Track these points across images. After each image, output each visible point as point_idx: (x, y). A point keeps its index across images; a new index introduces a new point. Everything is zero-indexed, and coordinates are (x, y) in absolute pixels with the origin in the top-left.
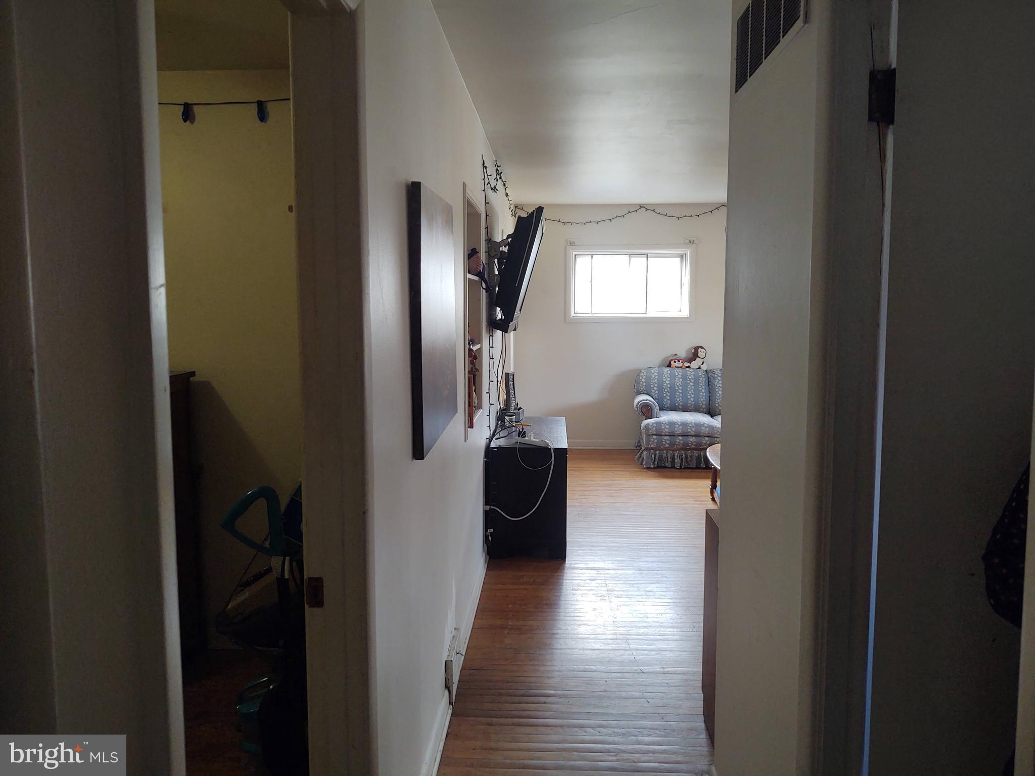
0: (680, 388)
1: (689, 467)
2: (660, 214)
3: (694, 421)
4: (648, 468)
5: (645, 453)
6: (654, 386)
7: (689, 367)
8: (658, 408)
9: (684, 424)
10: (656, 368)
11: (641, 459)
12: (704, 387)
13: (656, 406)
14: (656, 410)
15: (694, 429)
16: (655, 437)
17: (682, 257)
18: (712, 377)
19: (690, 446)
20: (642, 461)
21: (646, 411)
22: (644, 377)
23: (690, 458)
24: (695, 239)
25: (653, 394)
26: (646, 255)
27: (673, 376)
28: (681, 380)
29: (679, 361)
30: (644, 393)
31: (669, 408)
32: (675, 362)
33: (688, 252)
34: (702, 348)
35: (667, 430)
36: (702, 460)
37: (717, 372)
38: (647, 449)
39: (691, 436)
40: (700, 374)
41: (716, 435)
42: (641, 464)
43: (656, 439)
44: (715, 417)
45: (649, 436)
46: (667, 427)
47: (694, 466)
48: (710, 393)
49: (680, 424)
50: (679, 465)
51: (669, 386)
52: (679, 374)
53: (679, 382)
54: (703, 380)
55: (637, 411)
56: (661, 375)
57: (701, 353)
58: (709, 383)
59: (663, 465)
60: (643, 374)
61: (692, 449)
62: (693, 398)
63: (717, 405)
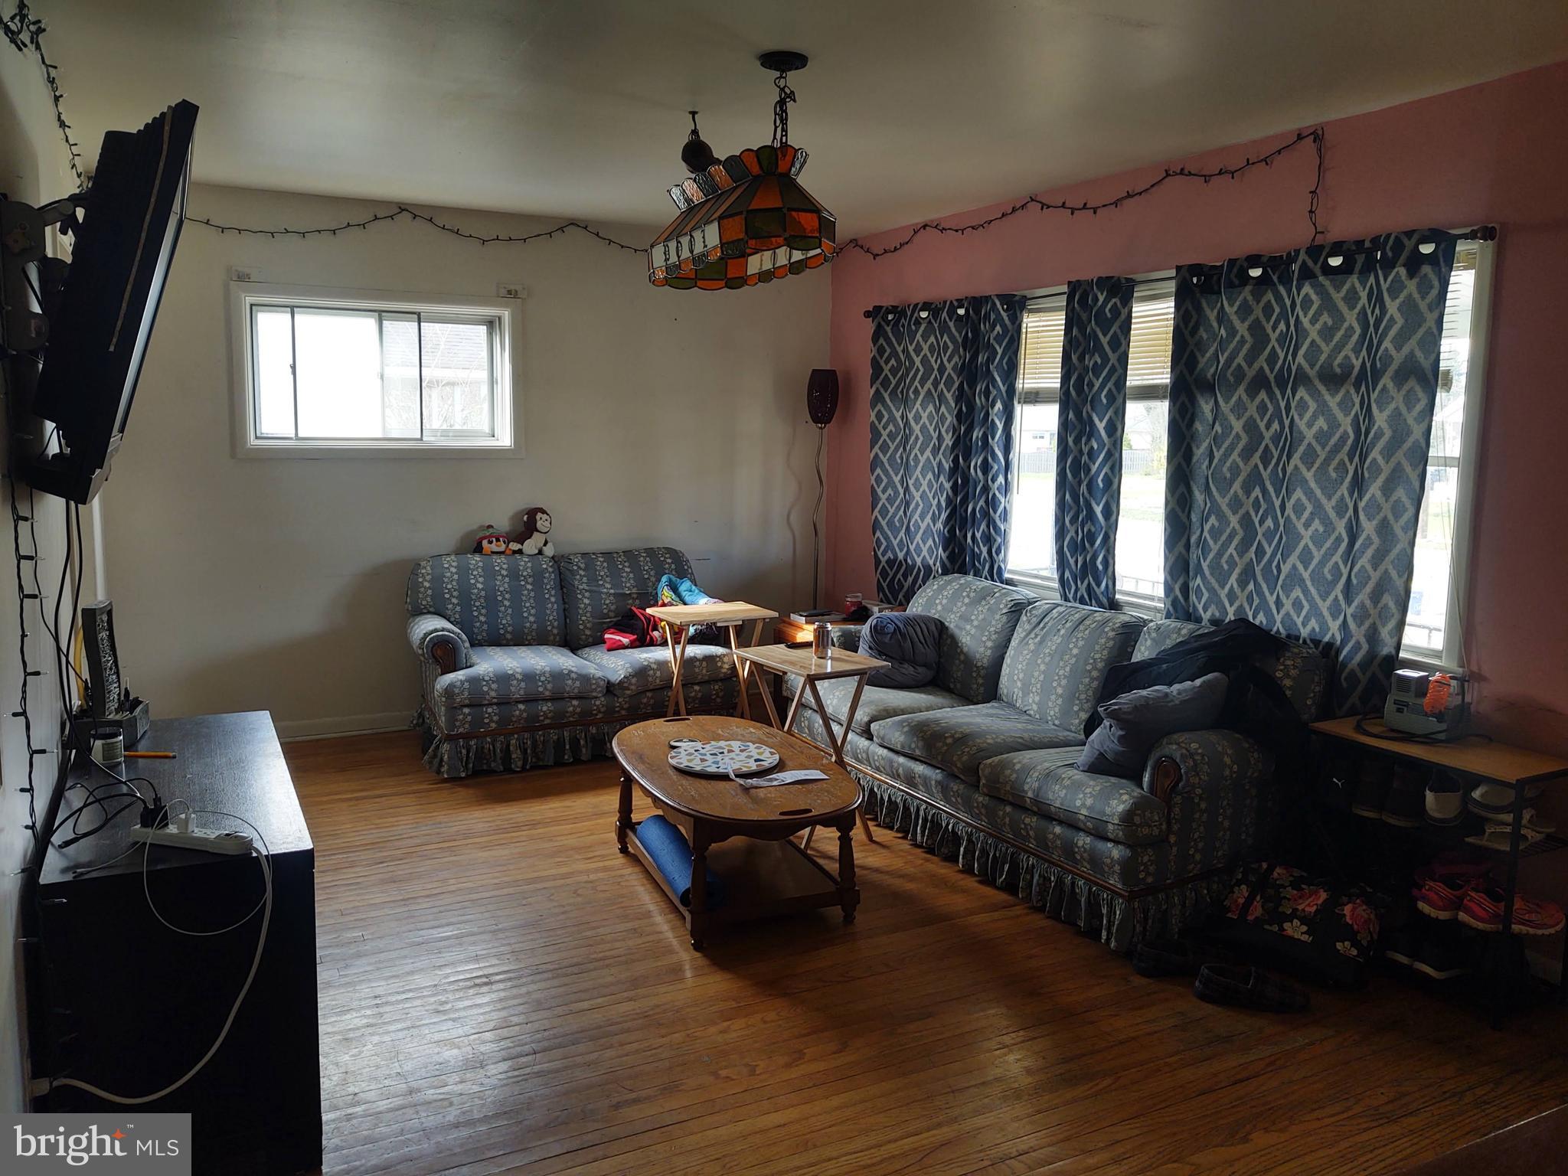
0: (507, 596)
1: (541, 763)
2: (443, 228)
3: (547, 669)
4: (454, 780)
5: (446, 747)
6: (452, 596)
7: (520, 552)
8: (467, 644)
9: (530, 677)
10: (453, 557)
11: (437, 760)
12: (553, 592)
13: (463, 642)
14: (465, 651)
15: (549, 686)
16: (466, 710)
17: (491, 324)
18: (567, 572)
19: (543, 721)
20: (440, 765)
21: (445, 654)
22: (428, 578)
23: (541, 746)
24: (518, 288)
25: (449, 612)
26: (416, 316)
27: (490, 573)
28: (507, 579)
29: (498, 540)
30: (429, 613)
31: (485, 641)
32: (490, 542)
33: (506, 315)
34: (544, 512)
35: (493, 694)
36: (567, 747)
37: (576, 560)
38: (450, 738)
39: (543, 700)
40: (545, 566)
41: (594, 694)
42: (439, 772)
43: (469, 714)
44: (579, 652)
45: (453, 709)
46: (494, 686)
47: (551, 763)
48: (565, 603)
49: (520, 677)
50: (520, 764)
51: (483, 593)
52: (501, 568)
53: (503, 585)
54: (550, 580)
55: (423, 655)
56: (464, 571)
57: (541, 522)
58: (564, 585)
59: (485, 767)
60: (423, 571)
61: (544, 727)
62: (534, 615)
63: (581, 627)
